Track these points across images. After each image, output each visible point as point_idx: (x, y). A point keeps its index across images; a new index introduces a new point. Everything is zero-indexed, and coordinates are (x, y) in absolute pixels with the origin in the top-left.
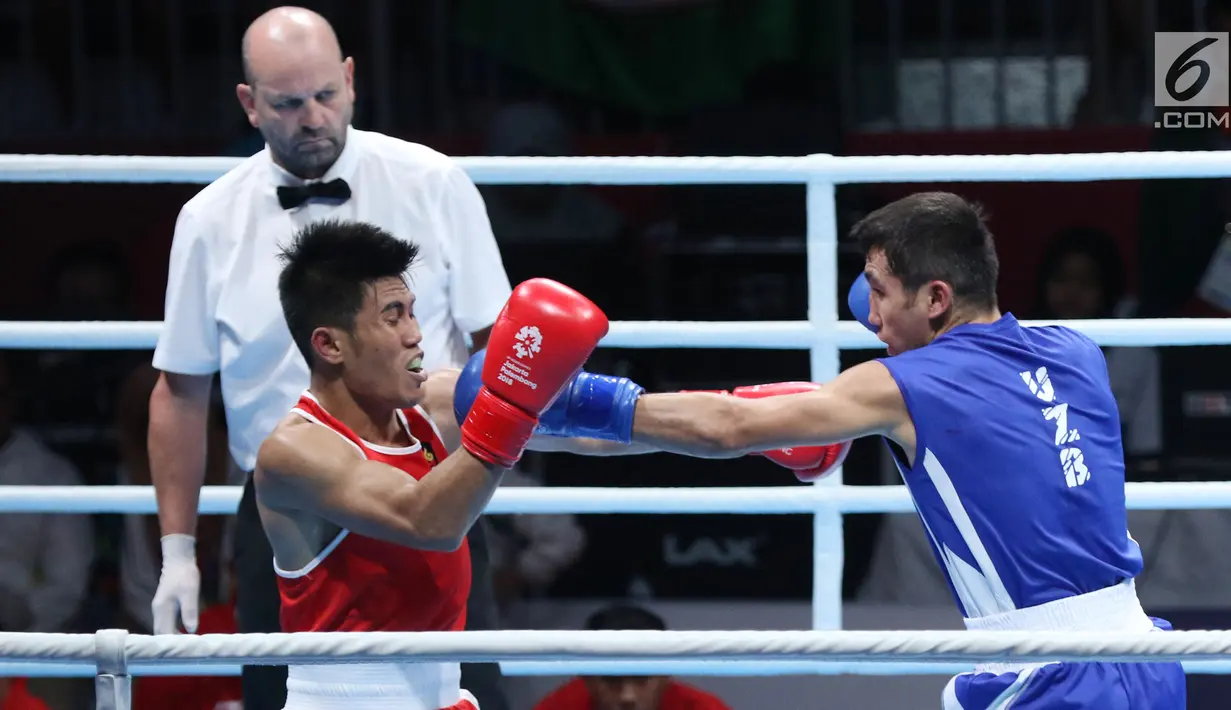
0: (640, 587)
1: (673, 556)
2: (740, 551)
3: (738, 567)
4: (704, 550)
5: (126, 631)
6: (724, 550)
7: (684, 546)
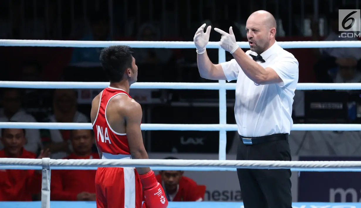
0: (174, 150)
1: (183, 142)
2: (200, 141)
3: (199, 145)
4: (190, 141)
5: (49, 158)
6: (195, 141)
7: (185, 140)
